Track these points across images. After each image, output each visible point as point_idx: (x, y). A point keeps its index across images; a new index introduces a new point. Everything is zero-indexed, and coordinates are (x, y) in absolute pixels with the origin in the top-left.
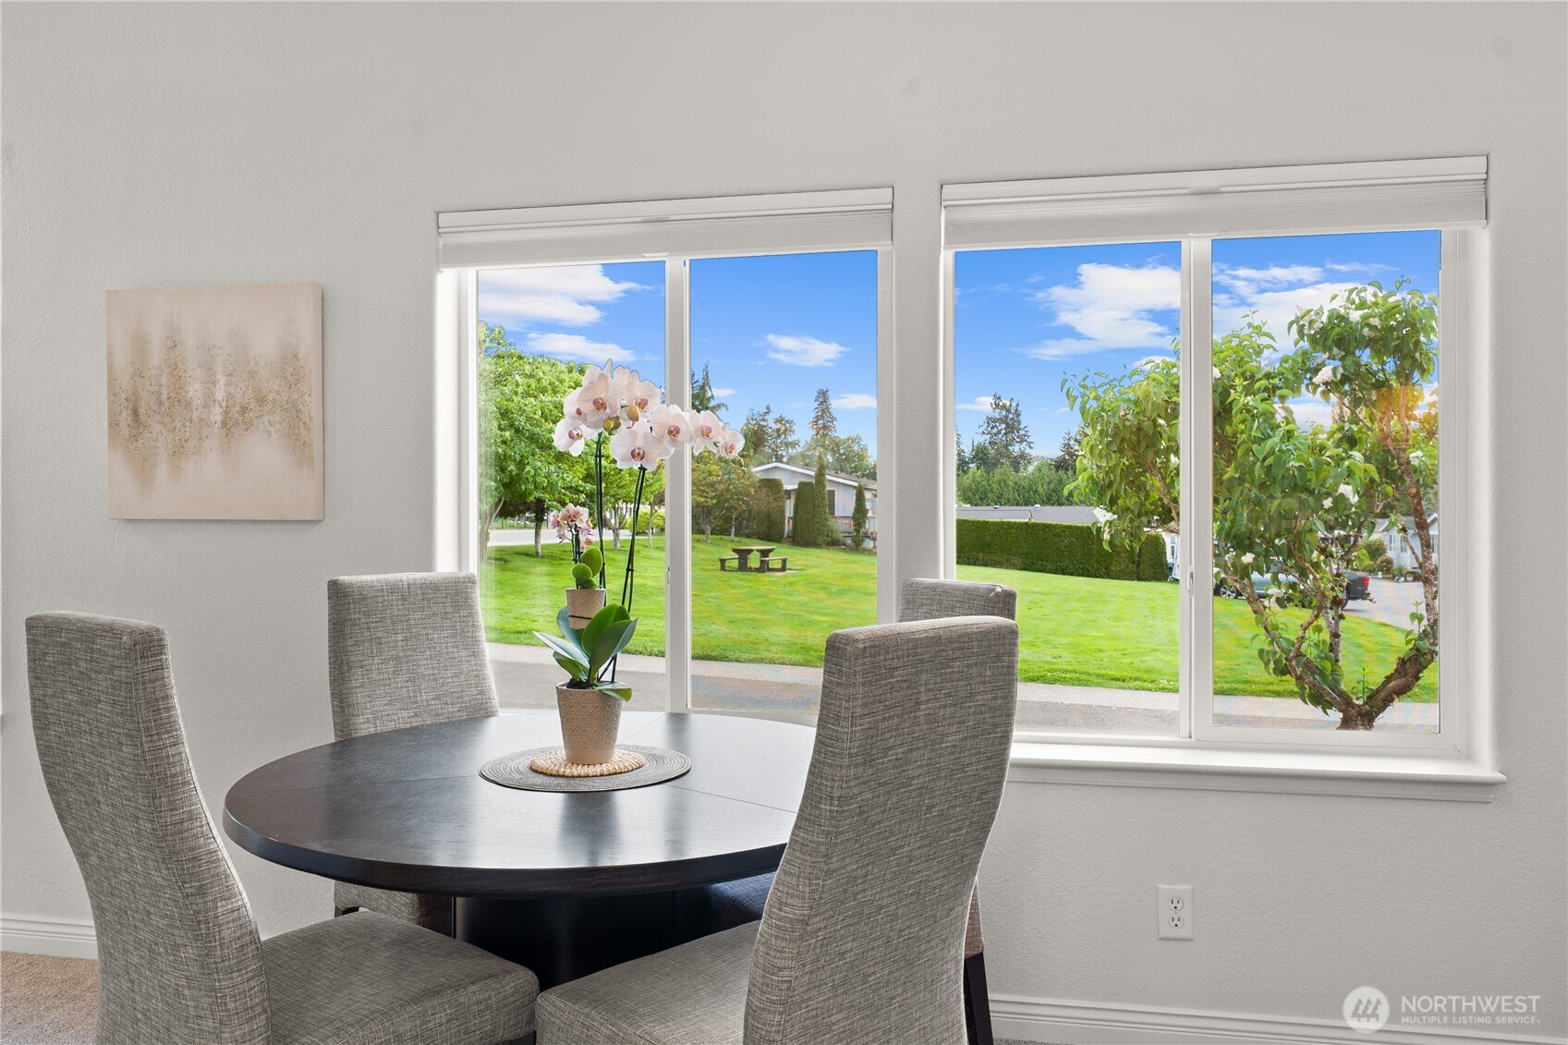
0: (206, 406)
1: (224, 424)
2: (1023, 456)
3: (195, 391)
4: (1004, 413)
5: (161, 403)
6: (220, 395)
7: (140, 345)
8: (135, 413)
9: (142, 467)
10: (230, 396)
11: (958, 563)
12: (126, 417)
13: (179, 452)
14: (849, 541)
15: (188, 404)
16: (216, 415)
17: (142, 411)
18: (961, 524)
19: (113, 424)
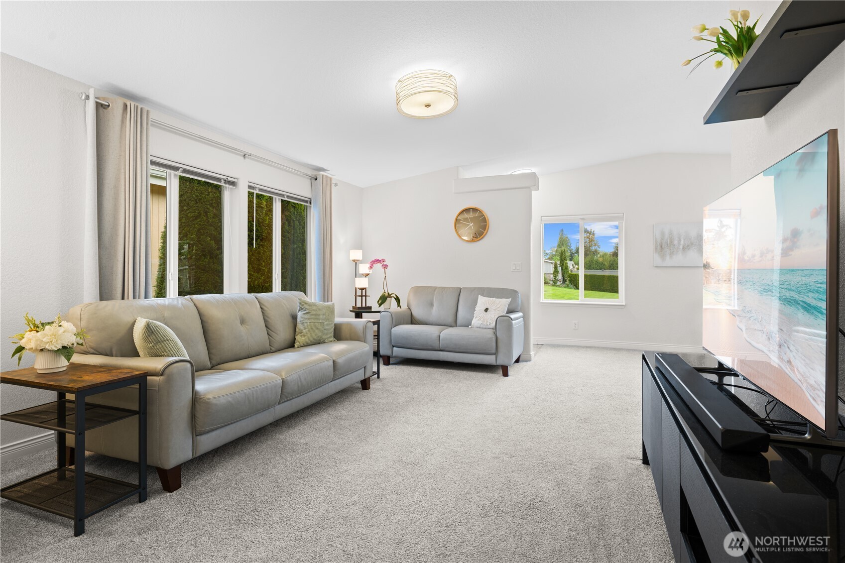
0: (679, 245)
1: (683, 249)
2: (596, 251)
3: (676, 242)
4: (588, 234)
5: (667, 245)
6: (682, 243)
7: (663, 234)
8: (661, 247)
9: (663, 257)
10: (684, 244)
11: (585, 290)
12: (659, 247)
13: (672, 254)
14: (551, 282)
15: (674, 245)
16: (681, 247)
17: (663, 247)
18: (586, 276)
19: (656, 249)
